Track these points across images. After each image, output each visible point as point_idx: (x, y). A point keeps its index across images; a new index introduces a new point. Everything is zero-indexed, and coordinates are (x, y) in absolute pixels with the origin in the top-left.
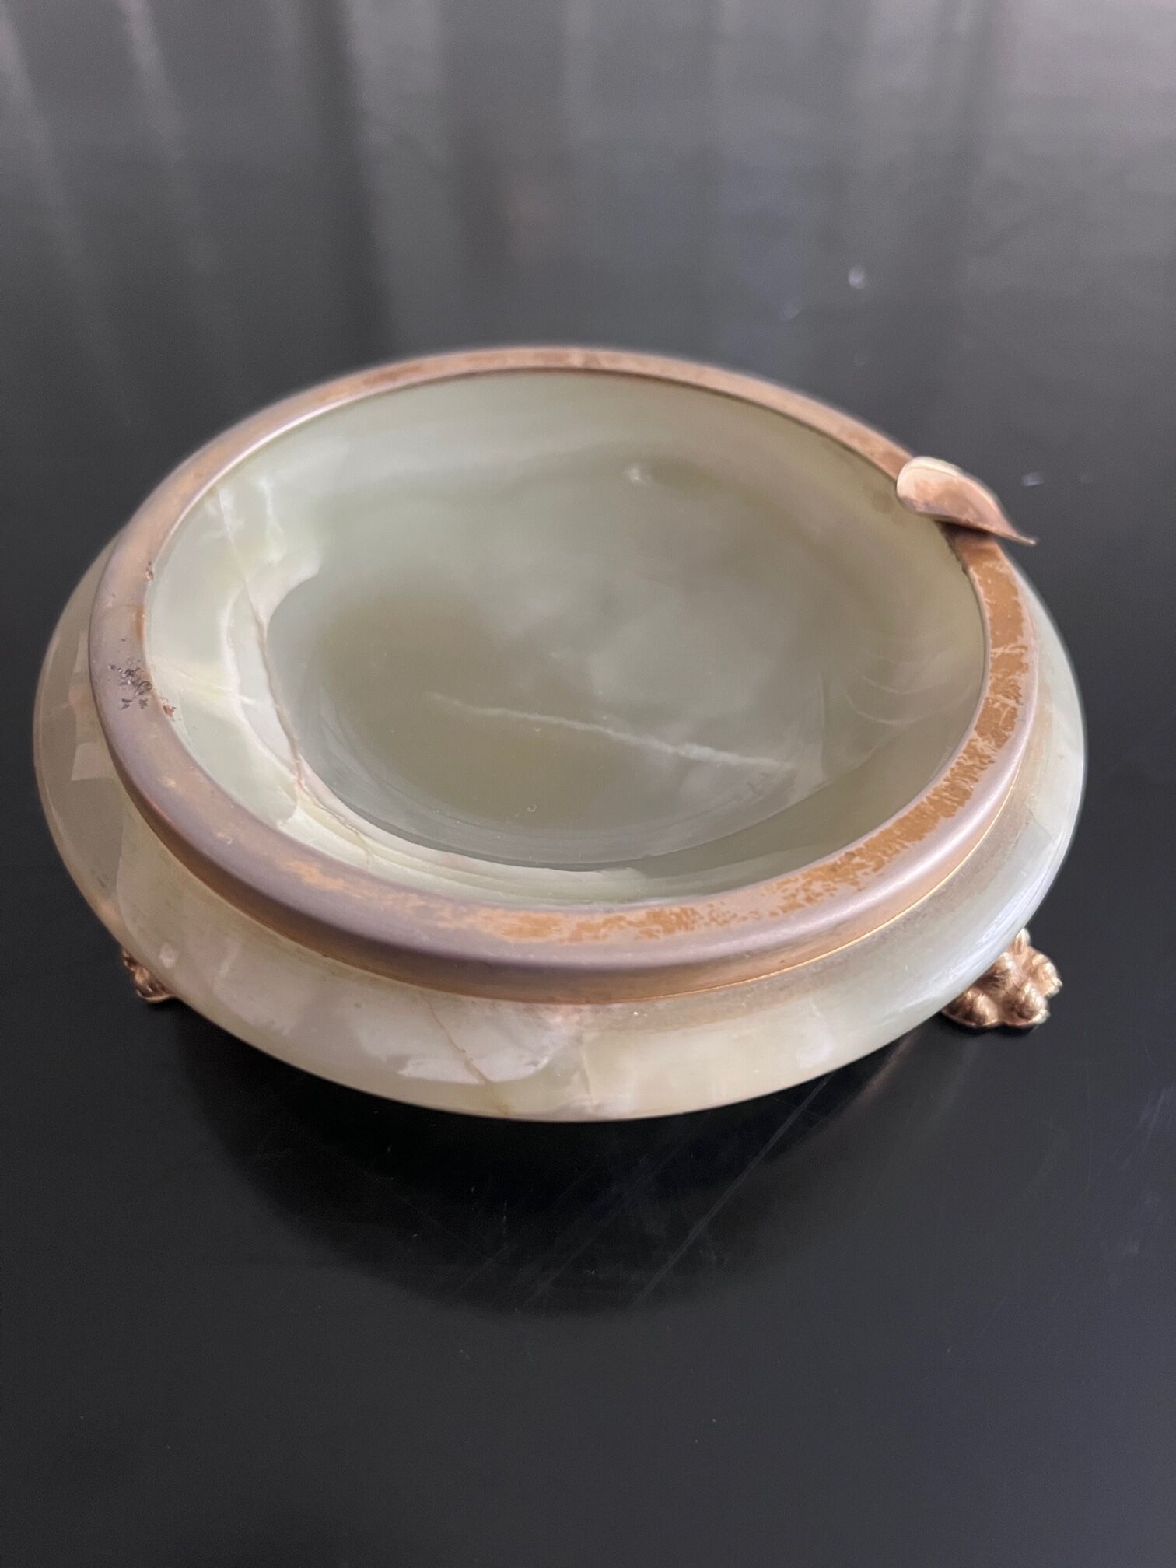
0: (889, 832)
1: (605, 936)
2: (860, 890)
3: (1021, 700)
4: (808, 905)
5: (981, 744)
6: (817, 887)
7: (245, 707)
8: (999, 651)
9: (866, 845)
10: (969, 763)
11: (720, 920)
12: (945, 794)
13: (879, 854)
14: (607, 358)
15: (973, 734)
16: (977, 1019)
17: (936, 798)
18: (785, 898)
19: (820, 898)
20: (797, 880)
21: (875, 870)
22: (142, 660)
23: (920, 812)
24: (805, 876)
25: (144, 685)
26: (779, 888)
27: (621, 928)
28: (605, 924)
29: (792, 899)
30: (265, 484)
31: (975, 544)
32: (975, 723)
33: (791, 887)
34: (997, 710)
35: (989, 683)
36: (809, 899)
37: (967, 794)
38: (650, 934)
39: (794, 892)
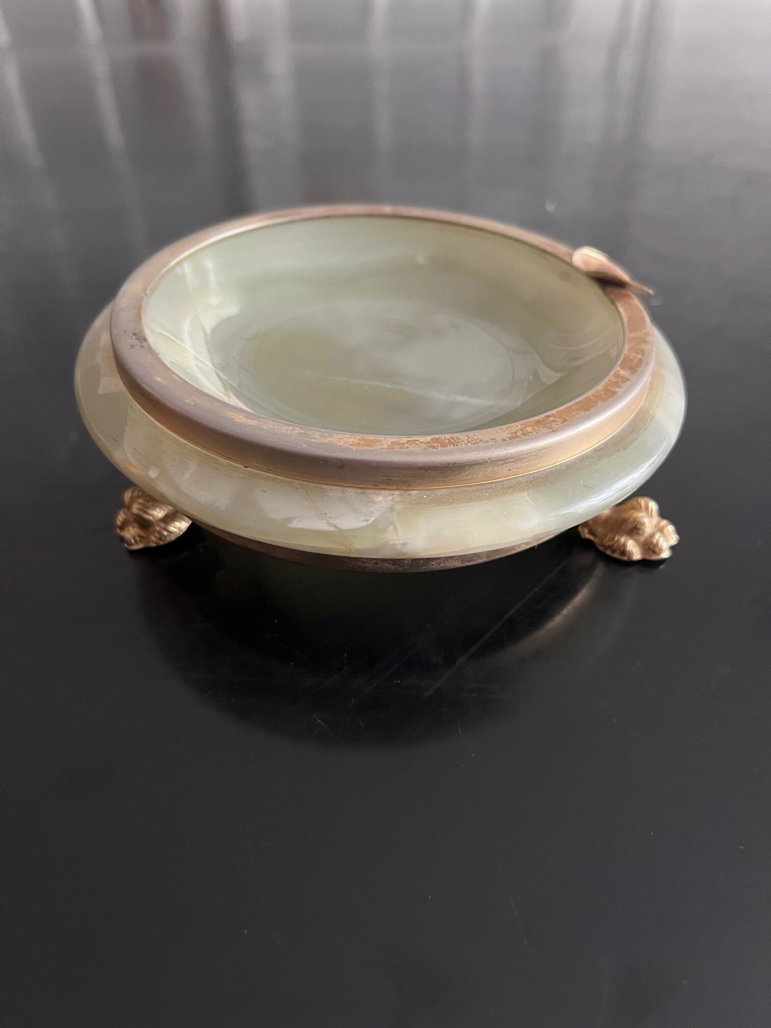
0: (570, 407)
1: (408, 447)
2: (553, 431)
3: (645, 356)
4: (523, 437)
5: (622, 372)
6: (529, 429)
7: (198, 366)
8: (632, 335)
9: (557, 412)
10: (615, 380)
11: (473, 442)
12: (602, 393)
13: (564, 416)
14: (404, 210)
15: (618, 368)
16: (628, 554)
17: (596, 394)
18: (510, 434)
19: (530, 434)
20: (518, 426)
21: (562, 423)
22: (142, 330)
23: (588, 400)
24: (521, 425)
25: (142, 339)
26: (507, 429)
27: (416, 444)
28: (407, 443)
29: (515, 434)
30: (209, 264)
31: (617, 291)
32: (619, 363)
33: (514, 429)
34: (631, 359)
35: (626, 348)
36: (524, 434)
37: (615, 393)
38: (433, 447)
39: (515, 431)
